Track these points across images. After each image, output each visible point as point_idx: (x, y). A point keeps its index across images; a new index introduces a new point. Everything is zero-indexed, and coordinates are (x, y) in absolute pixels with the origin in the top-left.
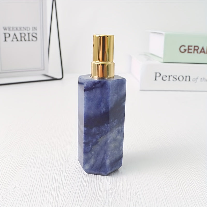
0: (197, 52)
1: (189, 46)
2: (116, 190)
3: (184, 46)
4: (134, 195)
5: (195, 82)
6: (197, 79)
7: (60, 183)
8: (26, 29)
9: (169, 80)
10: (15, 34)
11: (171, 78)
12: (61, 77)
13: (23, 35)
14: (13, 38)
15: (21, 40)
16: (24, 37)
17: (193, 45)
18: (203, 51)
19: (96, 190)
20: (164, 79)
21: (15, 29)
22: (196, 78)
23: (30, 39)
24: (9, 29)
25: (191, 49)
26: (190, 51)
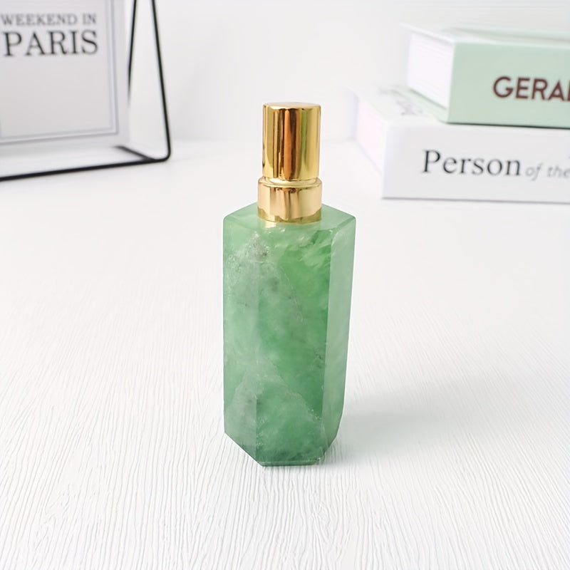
0: (543, 97)
1: (520, 80)
2: (330, 510)
3: (508, 79)
4: (377, 526)
5: (533, 176)
6: (539, 168)
7: (184, 493)
8: (66, 20)
9: (462, 172)
10: (35, 36)
11: (469, 166)
13: (57, 37)
14: (31, 46)
15: (53, 52)
16: (60, 43)
17: (533, 76)
18: (557, 92)
20: (449, 167)
21: (35, 20)
22: (535, 166)
23: (79, 49)
24: (18, 20)
25: (525, 88)
26: (522, 93)
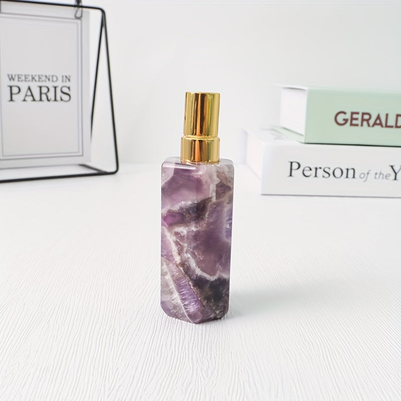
0: (369, 125)
1: (353, 113)
2: (210, 362)
3: (345, 113)
4: (242, 371)
5: (364, 179)
6: (368, 173)
8: (51, 79)
9: (316, 176)
10: (29, 88)
11: (320, 172)
12: (113, 169)
13: (44, 90)
14: (26, 95)
15: (41, 100)
16: (46, 94)
17: (361, 111)
18: (378, 122)
19: (175, 362)
20: (307, 173)
21: (30, 78)
22: (366, 172)
23: (58, 98)
24: (19, 78)
25: (357, 119)
26: (354, 122)
